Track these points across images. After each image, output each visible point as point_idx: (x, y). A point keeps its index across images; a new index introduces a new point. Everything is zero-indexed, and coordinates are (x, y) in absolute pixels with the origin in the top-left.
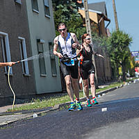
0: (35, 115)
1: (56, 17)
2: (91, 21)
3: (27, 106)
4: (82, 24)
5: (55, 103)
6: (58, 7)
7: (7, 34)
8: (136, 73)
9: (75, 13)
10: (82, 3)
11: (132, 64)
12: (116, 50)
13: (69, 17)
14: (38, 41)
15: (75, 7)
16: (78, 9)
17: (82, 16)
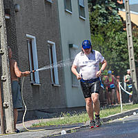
1: (92, 19)
2: (133, 25)
4: (122, 28)
6: (94, 7)
7: (34, 37)
9: (115, 15)
10: (123, 4)
13: (107, 19)
14: (71, 46)
15: (114, 8)
16: (118, 10)
17: (122, 18)
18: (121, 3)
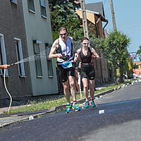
0: (31, 117)
1: (53, 18)
2: (89, 22)
3: (23, 108)
4: (79, 25)
5: (51, 105)
6: (54, 7)
8: (134, 74)
9: (72, 14)
10: (79, 4)
11: (130, 66)
12: (114, 51)
13: (66, 17)
14: (35, 42)
15: (71, 8)
16: (75, 9)
17: (79, 16)
18: (77, 3)
